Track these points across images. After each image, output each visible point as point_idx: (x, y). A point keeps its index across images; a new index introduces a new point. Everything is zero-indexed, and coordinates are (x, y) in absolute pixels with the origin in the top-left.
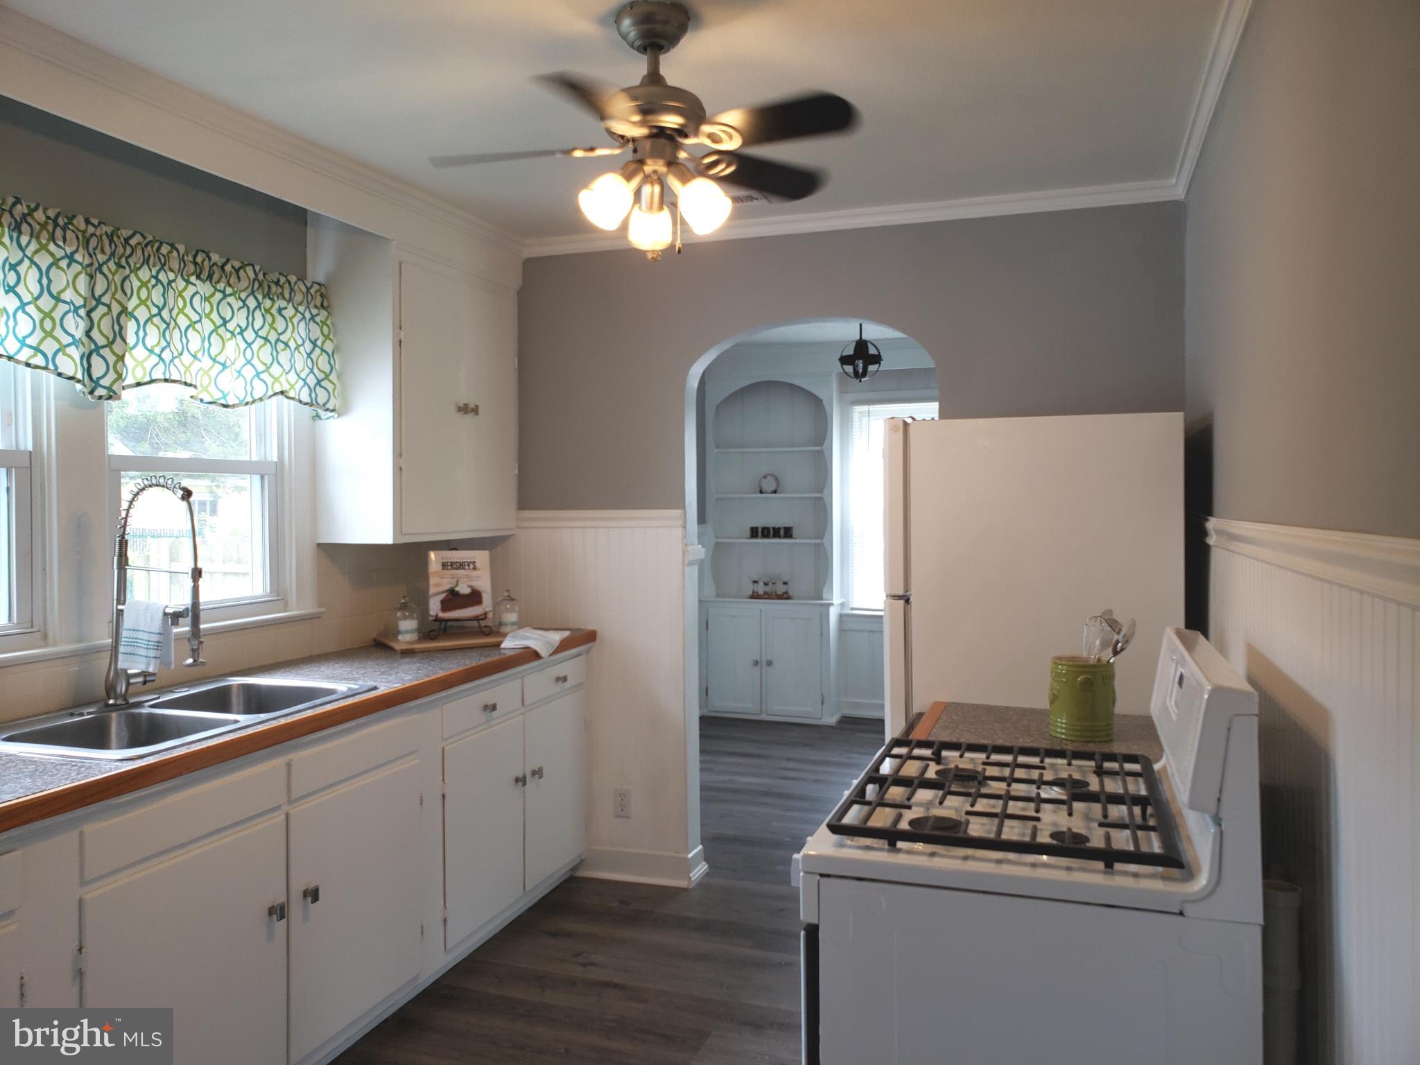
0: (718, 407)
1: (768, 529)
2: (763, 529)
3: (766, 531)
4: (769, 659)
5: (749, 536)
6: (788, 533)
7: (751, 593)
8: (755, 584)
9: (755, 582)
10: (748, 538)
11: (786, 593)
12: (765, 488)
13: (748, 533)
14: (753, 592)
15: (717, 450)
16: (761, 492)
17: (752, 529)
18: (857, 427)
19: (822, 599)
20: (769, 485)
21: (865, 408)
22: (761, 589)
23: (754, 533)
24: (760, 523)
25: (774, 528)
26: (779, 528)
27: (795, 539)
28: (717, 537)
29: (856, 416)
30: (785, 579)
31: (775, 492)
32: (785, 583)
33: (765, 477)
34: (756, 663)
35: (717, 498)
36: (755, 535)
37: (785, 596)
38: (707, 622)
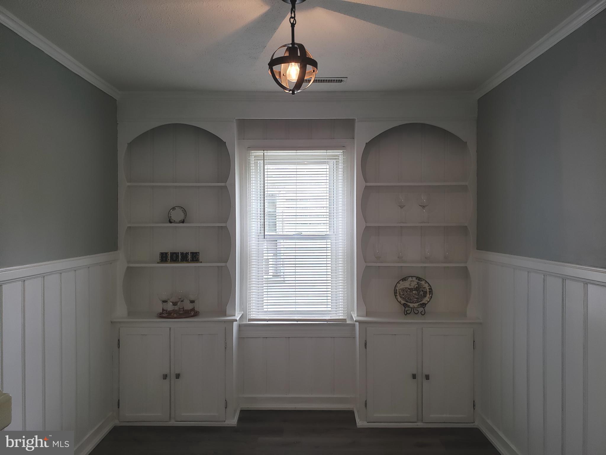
0: (131, 145)
1: (176, 254)
2: (172, 254)
3: (175, 255)
4: (177, 372)
5: (159, 261)
6: (195, 257)
7: (161, 311)
8: (164, 303)
9: (164, 301)
10: (158, 263)
11: (193, 310)
12: (173, 218)
13: (158, 258)
14: (163, 309)
15: (129, 184)
16: (170, 222)
17: (162, 254)
18: (253, 168)
19: (225, 315)
20: (177, 215)
21: (260, 153)
22: (170, 307)
23: (164, 258)
24: (168, 248)
25: (182, 254)
26: (187, 253)
27: (201, 262)
28: (129, 262)
29: (252, 159)
30: (192, 298)
31: (183, 222)
32: (192, 302)
33: (174, 209)
34: (165, 377)
35: (130, 228)
36: (164, 259)
37: (191, 313)
38: (119, 340)
